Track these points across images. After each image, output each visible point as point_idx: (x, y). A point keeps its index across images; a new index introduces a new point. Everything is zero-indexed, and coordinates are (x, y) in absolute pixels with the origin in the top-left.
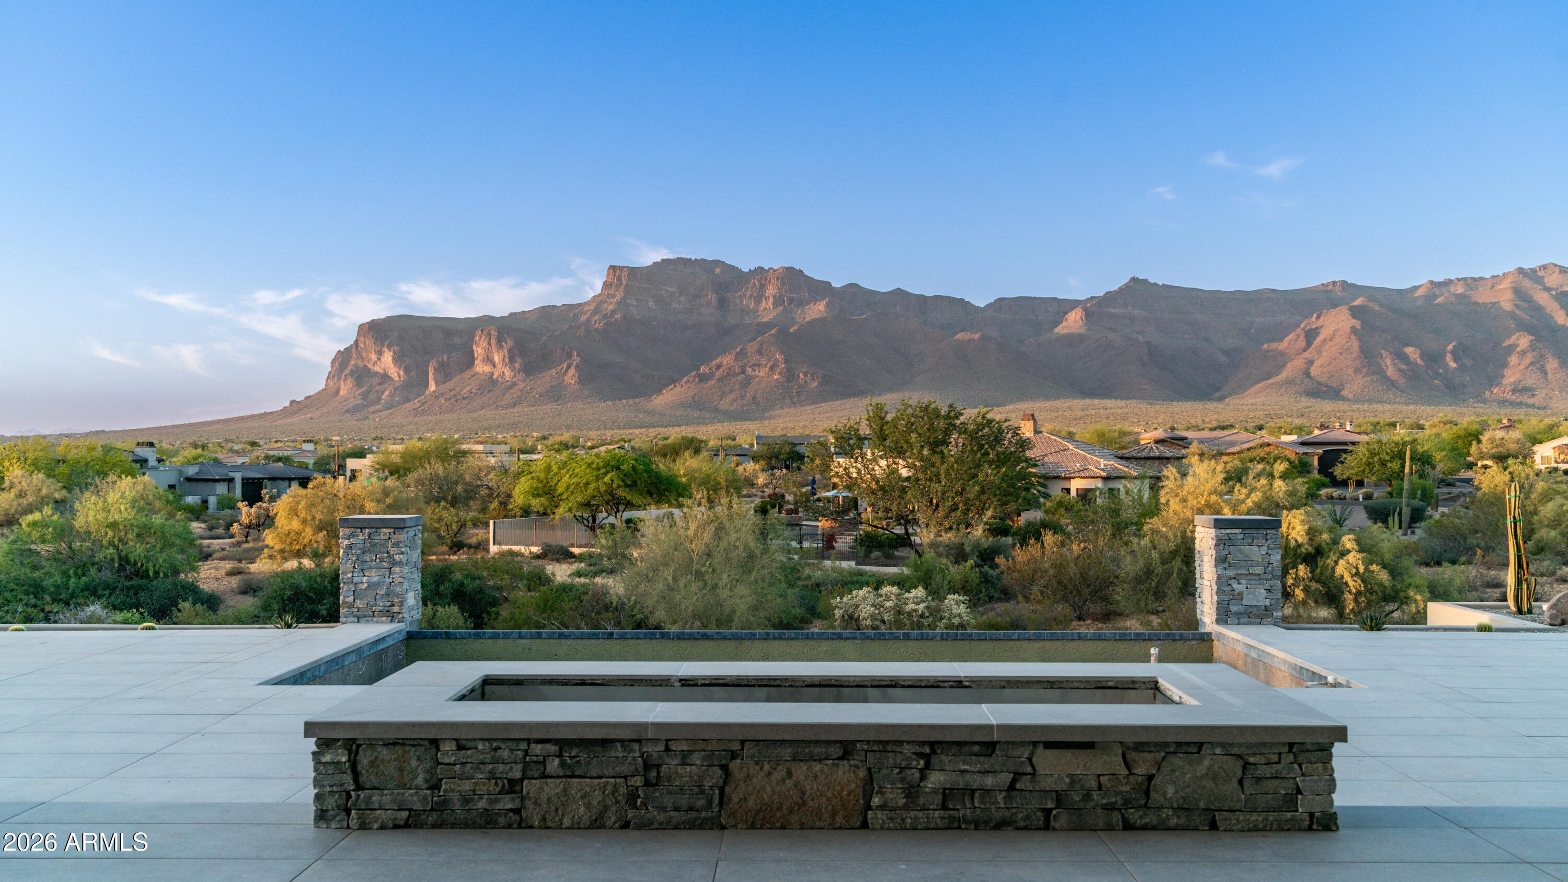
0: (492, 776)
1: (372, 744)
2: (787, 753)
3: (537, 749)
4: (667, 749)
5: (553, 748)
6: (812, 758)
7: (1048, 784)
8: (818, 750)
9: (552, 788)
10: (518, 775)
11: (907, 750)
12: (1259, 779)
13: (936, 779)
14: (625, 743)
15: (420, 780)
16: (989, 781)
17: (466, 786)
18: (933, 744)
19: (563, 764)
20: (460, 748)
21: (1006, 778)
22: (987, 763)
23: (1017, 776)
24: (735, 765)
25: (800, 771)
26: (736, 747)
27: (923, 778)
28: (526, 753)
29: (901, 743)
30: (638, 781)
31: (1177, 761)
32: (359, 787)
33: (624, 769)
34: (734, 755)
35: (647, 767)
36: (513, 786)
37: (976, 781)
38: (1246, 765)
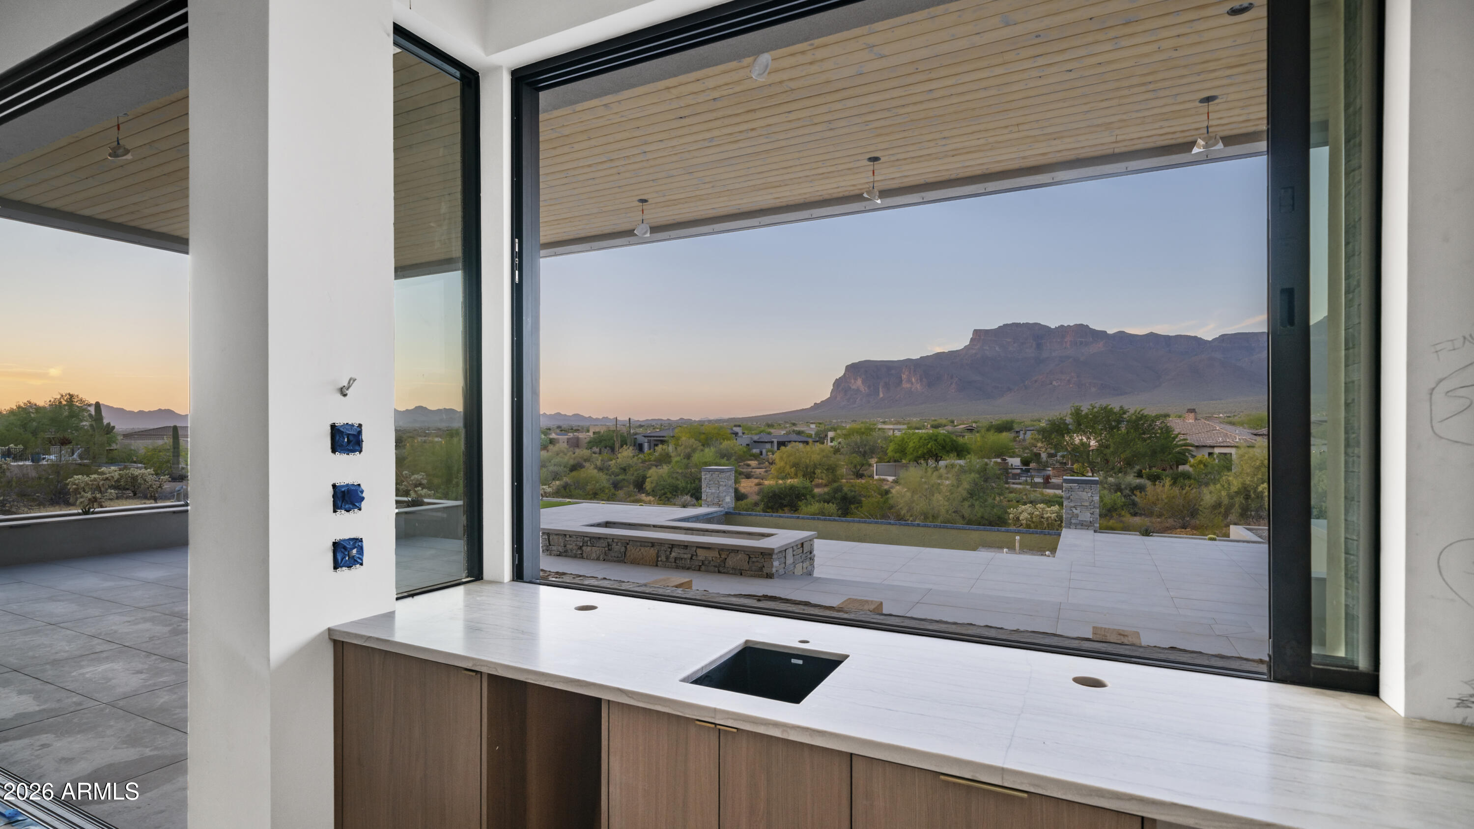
0: (576, 545)
1: (552, 534)
2: (639, 544)
3: (586, 538)
4: (613, 541)
5: (588, 539)
6: (645, 546)
7: (700, 558)
8: (646, 544)
9: (589, 549)
10: (581, 545)
11: (667, 546)
12: (754, 562)
13: (673, 554)
14: (604, 538)
15: (562, 545)
16: (686, 556)
17: (571, 547)
18: (672, 545)
19: (591, 543)
20: (570, 537)
21: (689, 556)
22: (685, 551)
23: (692, 556)
24: (628, 546)
25: (643, 549)
26: (628, 542)
27: (670, 554)
28: (583, 539)
29: (664, 544)
30: (607, 549)
31: (732, 554)
32: (550, 545)
33: (604, 546)
34: (628, 544)
35: (609, 545)
36: (581, 548)
37: (682, 556)
38: (750, 557)
